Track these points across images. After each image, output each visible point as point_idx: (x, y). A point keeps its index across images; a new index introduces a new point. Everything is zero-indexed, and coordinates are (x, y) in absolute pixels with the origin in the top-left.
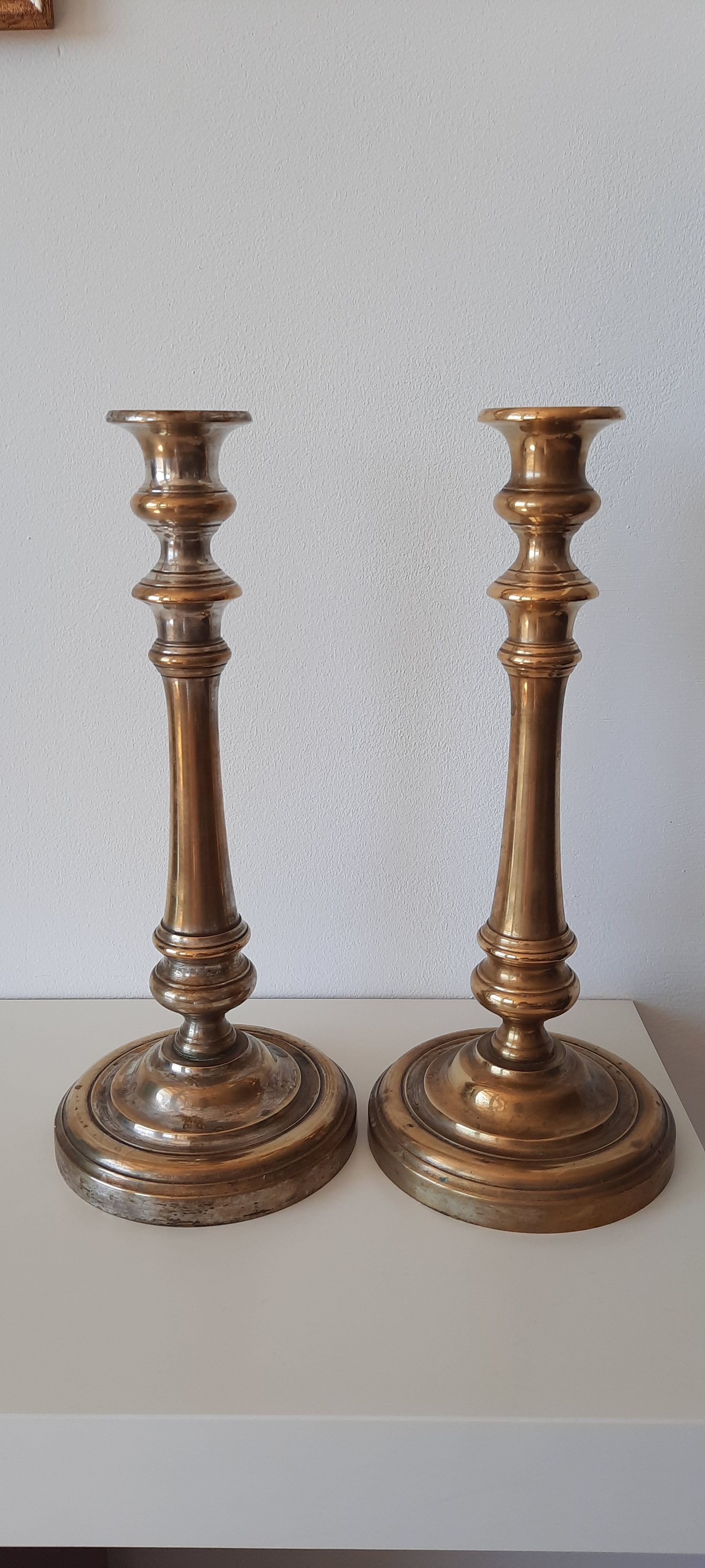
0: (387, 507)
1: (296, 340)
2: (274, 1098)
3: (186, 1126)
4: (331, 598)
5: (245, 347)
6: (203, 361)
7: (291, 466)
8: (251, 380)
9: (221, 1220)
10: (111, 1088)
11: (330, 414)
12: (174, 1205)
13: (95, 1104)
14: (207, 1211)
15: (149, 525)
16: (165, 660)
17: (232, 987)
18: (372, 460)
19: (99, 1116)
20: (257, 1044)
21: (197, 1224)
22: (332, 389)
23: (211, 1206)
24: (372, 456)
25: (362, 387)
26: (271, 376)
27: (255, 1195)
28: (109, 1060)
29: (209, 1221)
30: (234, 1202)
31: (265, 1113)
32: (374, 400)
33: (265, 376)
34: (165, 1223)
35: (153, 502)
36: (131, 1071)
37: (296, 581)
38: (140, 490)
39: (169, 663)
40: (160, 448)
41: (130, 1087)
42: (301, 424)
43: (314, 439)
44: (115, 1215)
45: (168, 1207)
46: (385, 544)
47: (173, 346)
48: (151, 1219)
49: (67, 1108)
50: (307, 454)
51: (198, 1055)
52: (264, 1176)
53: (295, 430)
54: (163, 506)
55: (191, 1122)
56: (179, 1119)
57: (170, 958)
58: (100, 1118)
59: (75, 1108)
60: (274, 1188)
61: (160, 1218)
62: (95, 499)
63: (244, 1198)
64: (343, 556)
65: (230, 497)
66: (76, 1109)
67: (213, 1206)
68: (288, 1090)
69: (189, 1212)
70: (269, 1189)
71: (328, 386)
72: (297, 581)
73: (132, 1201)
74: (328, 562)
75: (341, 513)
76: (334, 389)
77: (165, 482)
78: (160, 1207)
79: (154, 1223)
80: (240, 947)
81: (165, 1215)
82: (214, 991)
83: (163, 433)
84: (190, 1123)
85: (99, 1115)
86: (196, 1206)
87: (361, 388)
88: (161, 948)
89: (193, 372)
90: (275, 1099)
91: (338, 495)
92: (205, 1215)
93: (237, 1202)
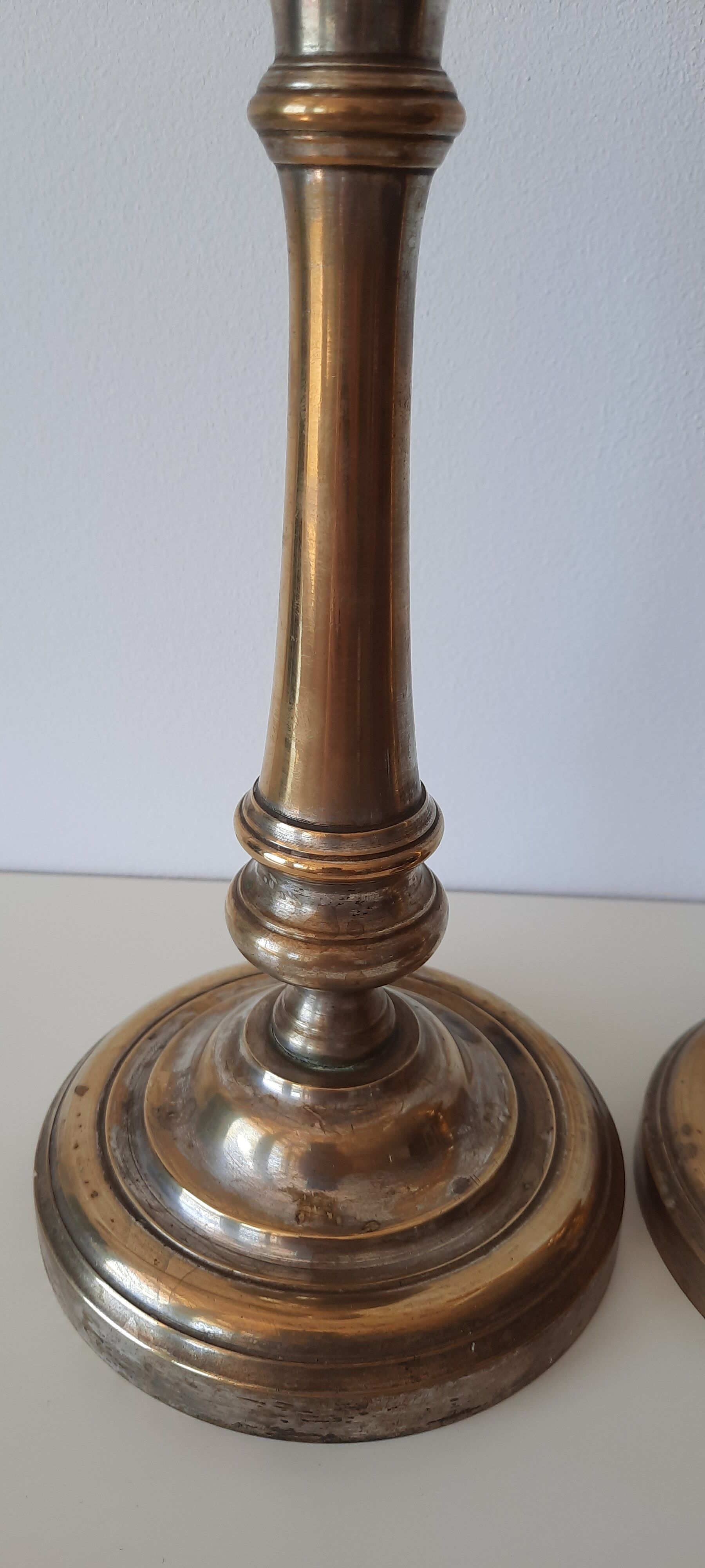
2: (473, 1147)
3: (302, 1216)
9: (380, 1431)
10: (146, 1102)
12: (282, 1406)
13: (114, 1135)
14: (353, 1418)
17: (406, 937)
19: (121, 1168)
20: (430, 1024)
21: (331, 1439)
23: (362, 1411)
27: (454, 1387)
28: (139, 1027)
29: (356, 1434)
30: (411, 1402)
31: (462, 1187)
34: (263, 1432)
36: (184, 1063)
39: (303, 119)
41: (184, 1107)
44: (155, 1397)
45: (269, 1406)
48: (232, 1421)
49: (59, 1140)
51: (323, 1060)
52: (474, 1344)
55: (312, 1206)
56: (287, 1198)
57: (271, 871)
58: (122, 1172)
59: (73, 1145)
60: (493, 1368)
61: (250, 1424)
63: (430, 1393)
64: (632, 20)
66: (76, 1147)
67: (366, 1410)
68: (498, 1127)
69: (315, 1419)
70: (484, 1373)
73: (191, 1384)
78: (253, 1406)
79: (238, 1428)
80: (426, 855)
81: (262, 1419)
82: (369, 946)
84: (309, 1209)
85: (122, 1165)
86: (331, 1410)
88: (254, 848)
90: (476, 1150)
92: (348, 1425)
93: (418, 1401)
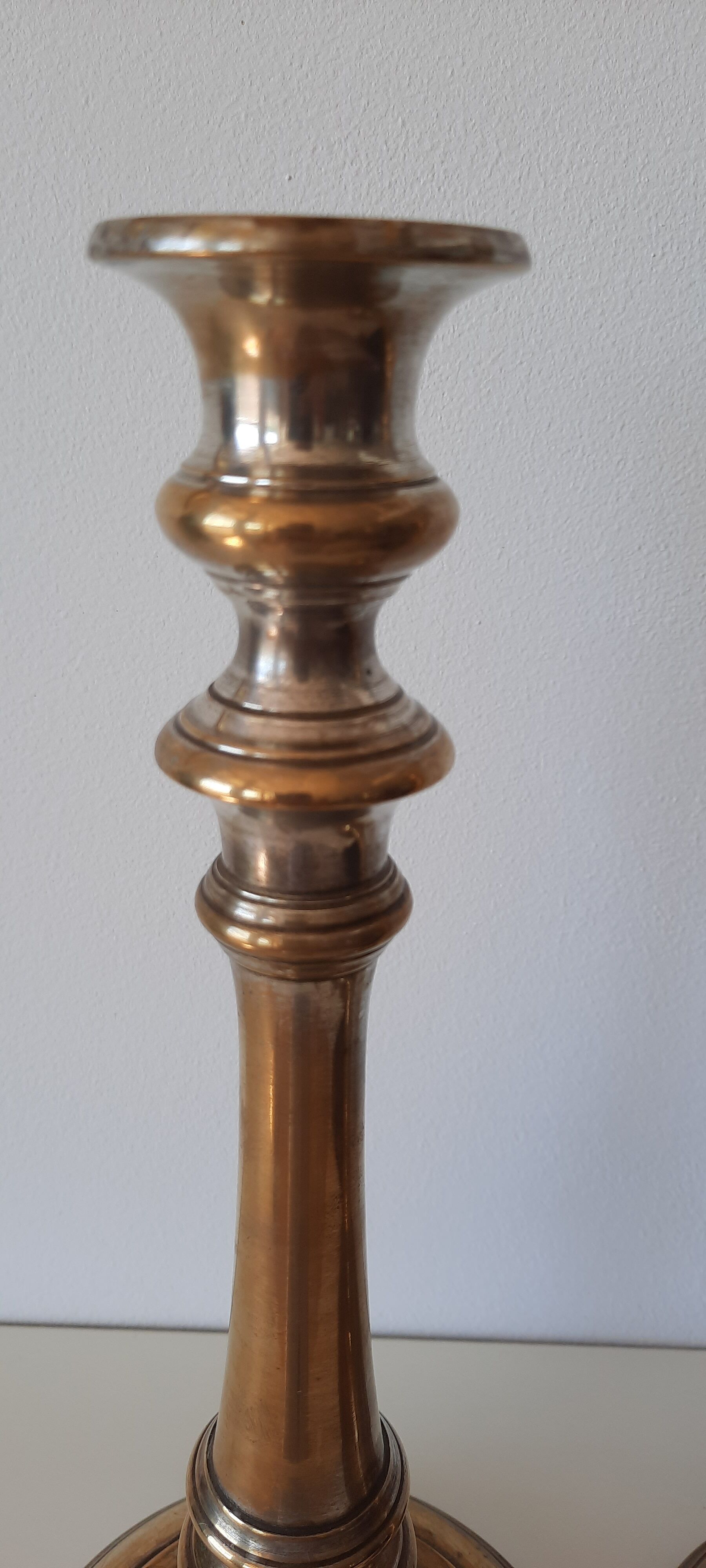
0: (679, 478)
1: (516, 108)
4: (546, 657)
5: (403, 122)
6: (309, 153)
7: (485, 387)
8: (413, 196)
11: (577, 275)
15: (213, 575)
16: (237, 934)
18: (658, 378)
22: (588, 220)
24: (659, 370)
25: (653, 219)
26: (456, 190)
32: (675, 248)
33: (442, 189)
35: (225, 513)
37: (477, 622)
38: (187, 471)
39: (249, 946)
40: (252, 347)
42: (513, 297)
43: (539, 331)
46: (665, 554)
47: (246, 116)
50: (521, 363)
53: (501, 309)
54: (253, 527)
62: (74, 446)
65: (445, 499)
71: (580, 215)
72: (480, 623)
74: (545, 587)
75: (582, 488)
76: (592, 221)
77: (261, 454)
83: (262, 297)
87: (650, 219)
89: (287, 177)
91: (580, 451)
